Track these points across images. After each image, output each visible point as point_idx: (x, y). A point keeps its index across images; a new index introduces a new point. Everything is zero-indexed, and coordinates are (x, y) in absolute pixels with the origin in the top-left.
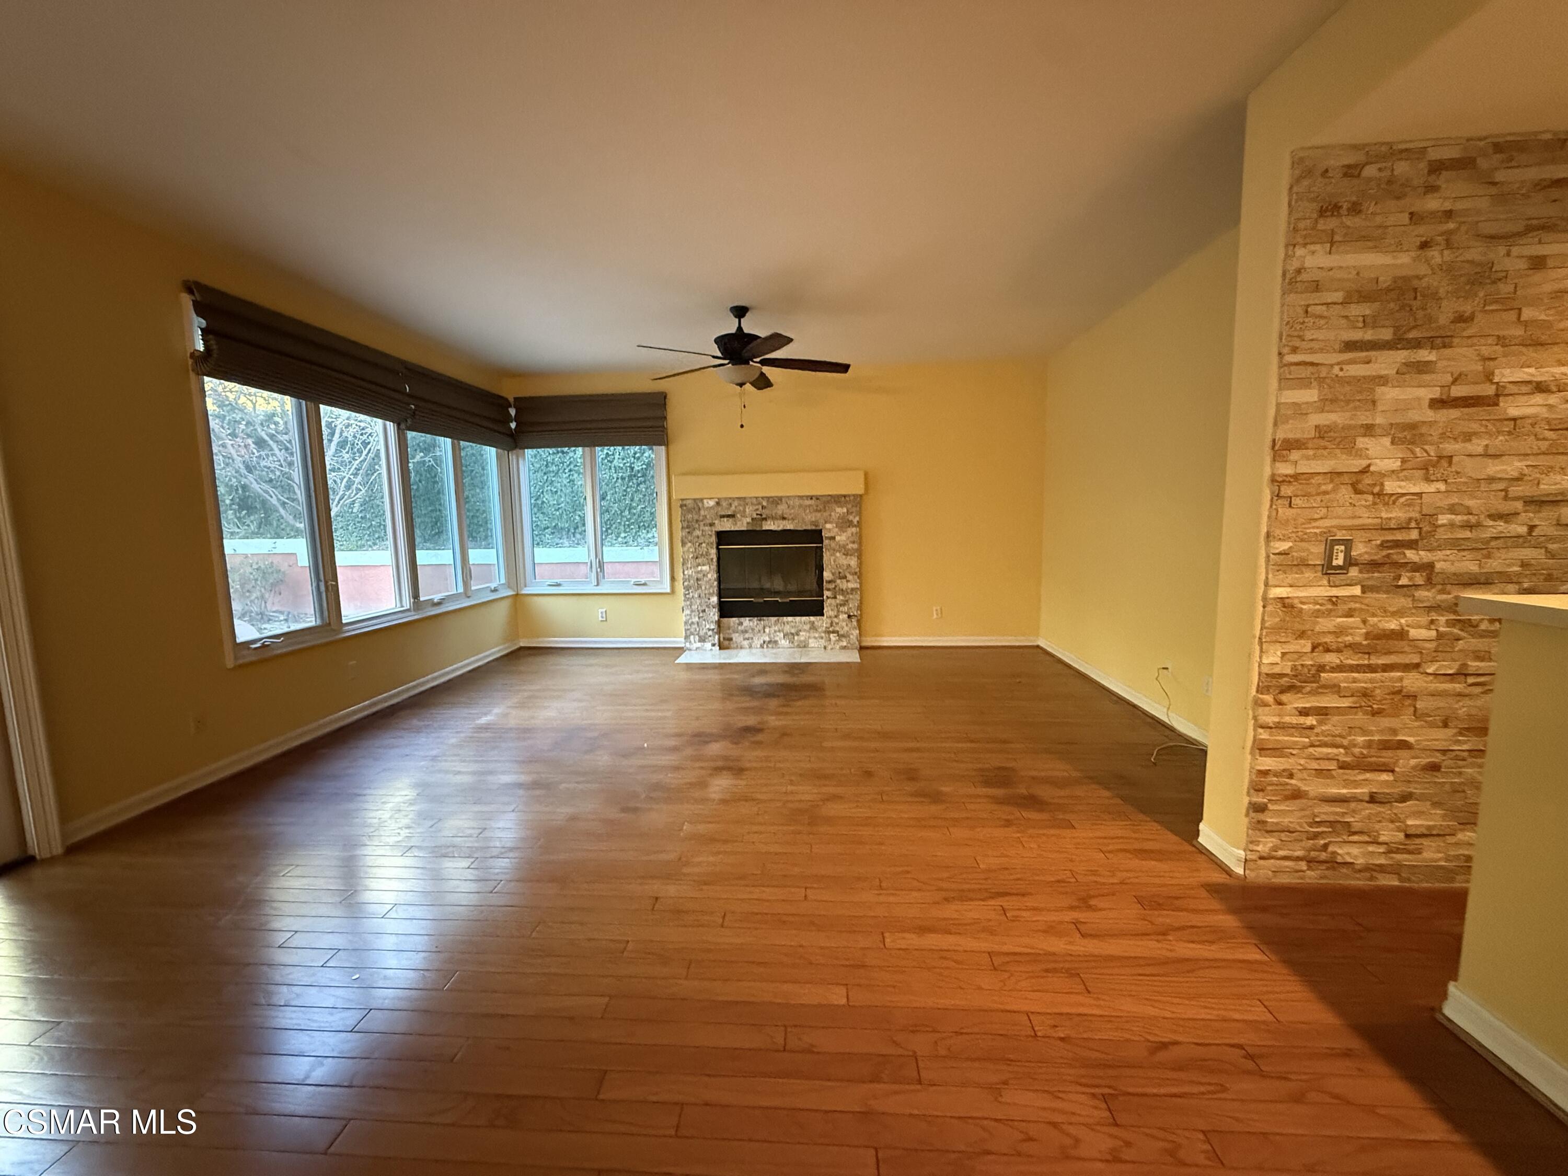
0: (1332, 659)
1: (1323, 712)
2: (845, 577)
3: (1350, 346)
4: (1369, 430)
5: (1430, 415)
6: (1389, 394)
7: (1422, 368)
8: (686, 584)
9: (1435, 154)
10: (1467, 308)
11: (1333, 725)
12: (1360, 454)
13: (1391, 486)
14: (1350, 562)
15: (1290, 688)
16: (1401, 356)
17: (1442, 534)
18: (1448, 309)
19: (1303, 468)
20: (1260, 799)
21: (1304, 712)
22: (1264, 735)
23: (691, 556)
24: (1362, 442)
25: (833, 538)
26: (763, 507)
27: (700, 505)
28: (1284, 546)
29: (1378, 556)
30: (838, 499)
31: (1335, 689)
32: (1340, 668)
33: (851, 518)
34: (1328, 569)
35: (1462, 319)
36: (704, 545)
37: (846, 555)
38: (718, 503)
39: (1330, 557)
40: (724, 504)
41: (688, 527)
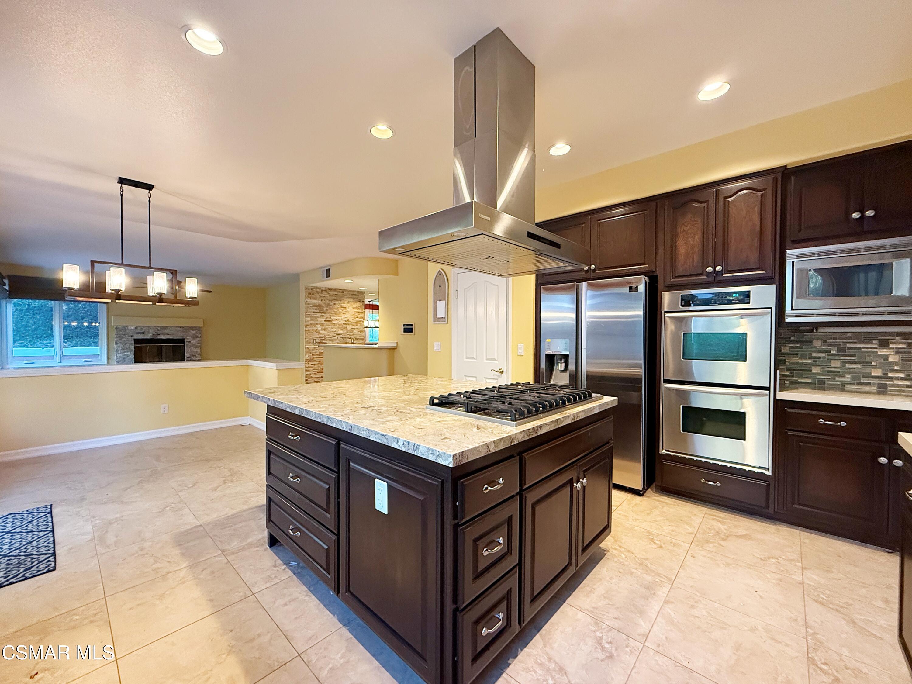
0: (315, 356)
1: (314, 364)
2: (195, 356)
3: (314, 312)
4: (317, 324)
5: (324, 322)
6: (319, 319)
7: (323, 316)
8: (117, 360)
9: (322, 289)
10: (328, 309)
11: (316, 366)
12: (316, 327)
13: (320, 332)
14: (316, 342)
15: (310, 361)
16: (321, 314)
17: (327, 339)
18: (325, 309)
19: (309, 329)
20: (307, 378)
21: (312, 365)
22: (307, 368)
23: (120, 349)
24: (316, 325)
25: (190, 342)
26: (158, 330)
27: (126, 328)
28: (307, 340)
29: (320, 341)
30: (192, 328)
31: (315, 361)
32: (316, 358)
33: (197, 335)
34: (313, 343)
35: (327, 310)
36: (128, 344)
37: (195, 348)
38: (136, 328)
39: (313, 341)
40: (139, 328)
41: (119, 337)
